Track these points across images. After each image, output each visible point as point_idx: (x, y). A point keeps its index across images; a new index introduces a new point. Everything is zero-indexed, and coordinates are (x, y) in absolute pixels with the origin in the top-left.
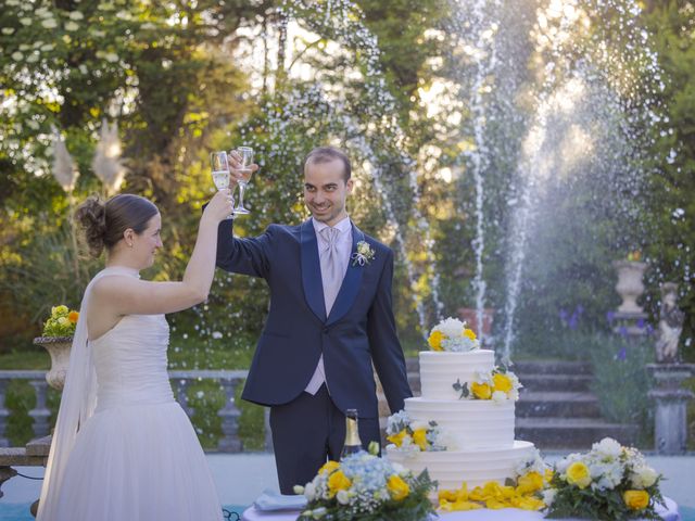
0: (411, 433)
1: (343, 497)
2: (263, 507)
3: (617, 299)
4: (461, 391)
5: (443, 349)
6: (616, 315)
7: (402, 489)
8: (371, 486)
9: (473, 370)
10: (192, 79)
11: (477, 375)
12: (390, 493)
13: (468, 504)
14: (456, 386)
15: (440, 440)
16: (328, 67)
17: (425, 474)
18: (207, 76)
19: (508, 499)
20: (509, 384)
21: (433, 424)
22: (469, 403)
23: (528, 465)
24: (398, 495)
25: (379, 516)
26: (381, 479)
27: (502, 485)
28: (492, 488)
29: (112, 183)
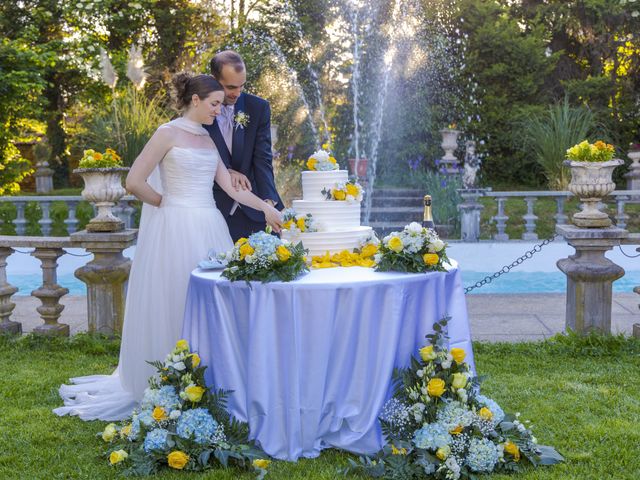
0: (296, 221)
1: (249, 259)
2: (203, 267)
3: (442, 152)
4: (326, 195)
5: (315, 169)
6: (441, 161)
7: (285, 254)
8: (266, 252)
9: (334, 182)
10: (188, 20)
11: (336, 185)
12: (278, 256)
13: (329, 264)
14: (324, 192)
15: (313, 225)
16: (269, 12)
17: (301, 244)
18: (196, 18)
19: (355, 261)
20: (357, 191)
21: (309, 215)
22: (332, 204)
23: (367, 240)
24: (284, 259)
25: (271, 270)
26: (272, 248)
27: (351, 253)
28: (344, 254)
29: (138, 84)
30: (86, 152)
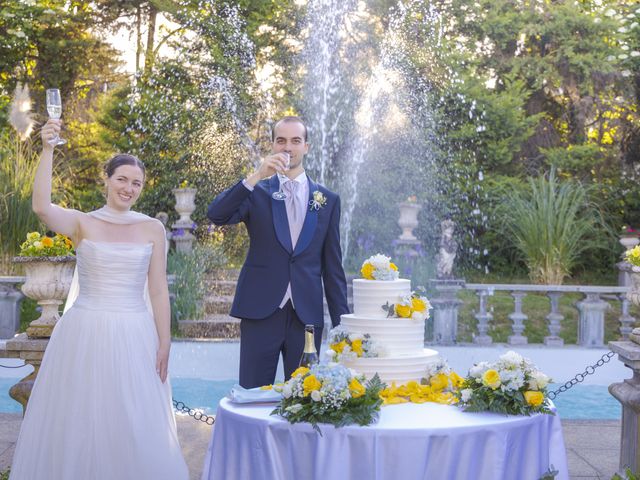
0: (351, 344)
1: (316, 396)
2: (240, 401)
3: (399, 230)
4: (388, 311)
5: (373, 278)
6: (398, 242)
7: (361, 389)
8: (337, 387)
9: (397, 295)
10: (82, 54)
11: (401, 299)
12: (351, 392)
13: (398, 399)
14: (385, 307)
15: (373, 348)
16: (187, 50)
17: (376, 377)
18: (94, 52)
19: (426, 395)
20: (423, 306)
21: (367, 336)
22: (394, 322)
23: (438, 368)
24: (358, 394)
25: (344, 411)
26: (345, 382)
27: (419, 383)
28: (413, 387)
30: (29, 235)
